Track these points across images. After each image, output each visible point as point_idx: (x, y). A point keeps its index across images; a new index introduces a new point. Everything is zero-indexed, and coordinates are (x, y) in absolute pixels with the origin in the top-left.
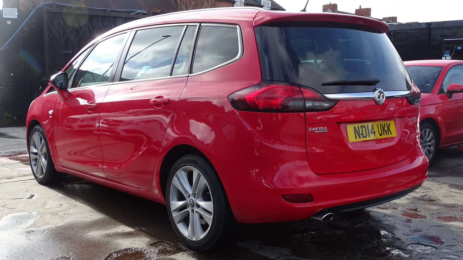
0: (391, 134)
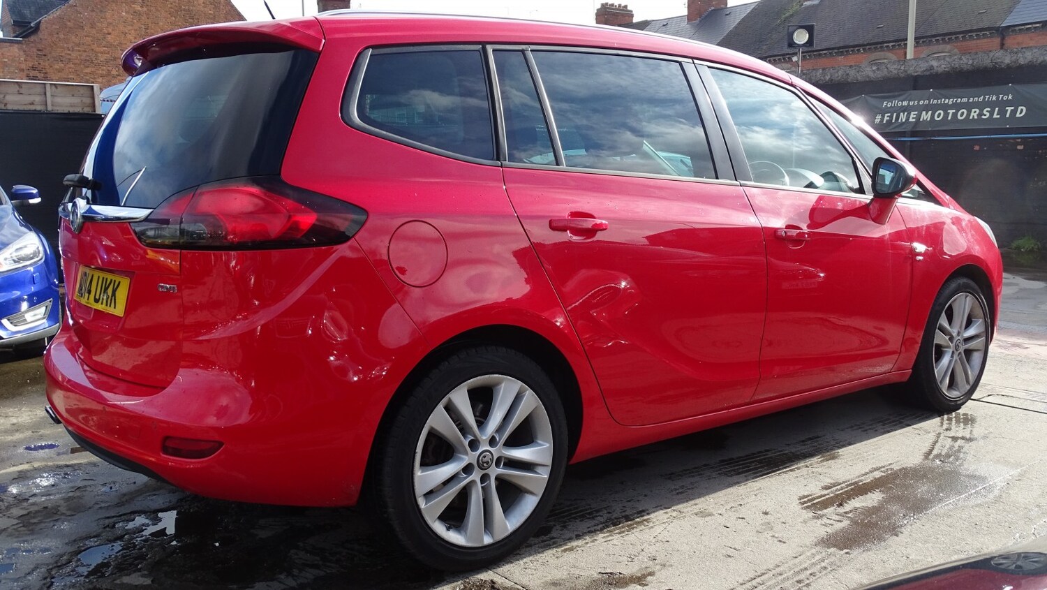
0: (115, 307)
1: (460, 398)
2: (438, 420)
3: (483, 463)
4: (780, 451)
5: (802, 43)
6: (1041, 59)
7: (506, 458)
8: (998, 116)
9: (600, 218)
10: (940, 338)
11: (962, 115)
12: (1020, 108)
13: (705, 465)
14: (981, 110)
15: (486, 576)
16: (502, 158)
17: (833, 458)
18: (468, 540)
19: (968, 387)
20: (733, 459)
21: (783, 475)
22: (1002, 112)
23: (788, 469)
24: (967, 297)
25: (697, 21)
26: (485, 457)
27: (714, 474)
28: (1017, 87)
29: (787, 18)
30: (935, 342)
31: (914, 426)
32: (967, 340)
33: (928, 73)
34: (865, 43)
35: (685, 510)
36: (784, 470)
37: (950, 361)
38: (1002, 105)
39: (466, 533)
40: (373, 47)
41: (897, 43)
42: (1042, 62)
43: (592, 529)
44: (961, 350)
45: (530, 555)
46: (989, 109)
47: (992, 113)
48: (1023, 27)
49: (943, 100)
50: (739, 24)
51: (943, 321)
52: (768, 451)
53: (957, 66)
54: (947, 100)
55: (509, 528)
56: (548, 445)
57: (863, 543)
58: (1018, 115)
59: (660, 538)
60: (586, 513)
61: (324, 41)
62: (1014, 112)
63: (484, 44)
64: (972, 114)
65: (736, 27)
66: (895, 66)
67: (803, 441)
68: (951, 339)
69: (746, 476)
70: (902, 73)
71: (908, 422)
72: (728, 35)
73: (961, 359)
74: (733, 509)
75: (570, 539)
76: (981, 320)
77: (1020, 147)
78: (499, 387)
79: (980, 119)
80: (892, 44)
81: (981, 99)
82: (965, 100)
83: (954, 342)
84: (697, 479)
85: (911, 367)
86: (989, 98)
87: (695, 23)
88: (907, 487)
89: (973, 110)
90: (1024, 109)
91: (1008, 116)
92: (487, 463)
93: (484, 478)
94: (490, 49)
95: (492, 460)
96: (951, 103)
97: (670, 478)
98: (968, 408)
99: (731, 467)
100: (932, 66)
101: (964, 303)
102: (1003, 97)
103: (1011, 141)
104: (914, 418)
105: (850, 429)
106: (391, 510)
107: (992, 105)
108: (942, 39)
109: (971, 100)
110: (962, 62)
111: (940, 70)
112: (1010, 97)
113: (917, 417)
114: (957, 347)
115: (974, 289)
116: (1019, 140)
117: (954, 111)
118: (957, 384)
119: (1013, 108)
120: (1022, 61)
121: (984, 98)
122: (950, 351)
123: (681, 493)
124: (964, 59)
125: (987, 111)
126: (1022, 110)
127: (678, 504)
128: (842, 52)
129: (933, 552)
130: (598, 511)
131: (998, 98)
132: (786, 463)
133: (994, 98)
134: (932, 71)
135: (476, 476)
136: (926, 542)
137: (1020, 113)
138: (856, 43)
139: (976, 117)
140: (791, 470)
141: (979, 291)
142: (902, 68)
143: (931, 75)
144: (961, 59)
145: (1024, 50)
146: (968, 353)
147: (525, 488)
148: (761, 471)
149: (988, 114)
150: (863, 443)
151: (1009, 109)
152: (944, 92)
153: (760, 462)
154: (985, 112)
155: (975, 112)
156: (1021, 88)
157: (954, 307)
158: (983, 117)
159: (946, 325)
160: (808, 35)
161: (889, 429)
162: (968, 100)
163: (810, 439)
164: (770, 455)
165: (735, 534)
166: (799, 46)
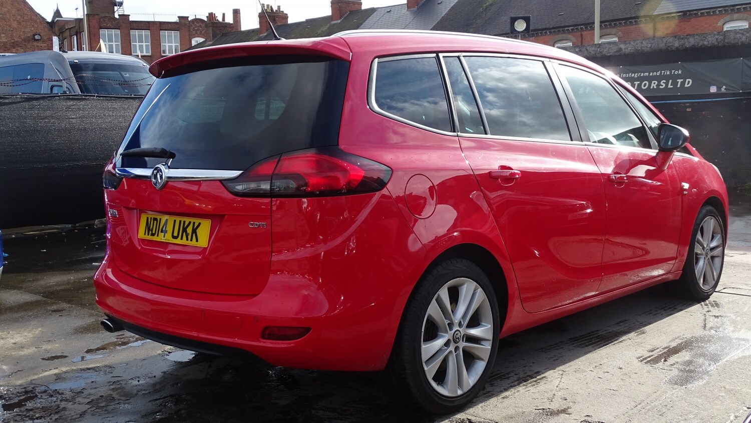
0: (197, 241)
1: (444, 293)
2: (433, 310)
3: (456, 338)
4: (606, 331)
5: (521, 30)
6: (701, 43)
7: (467, 335)
8: (672, 87)
9: (515, 170)
10: (698, 249)
11: (645, 86)
12: (687, 80)
13: (561, 342)
14: (659, 82)
15: (461, 416)
16: (456, 131)
17: (644, 333)
18: (449, 392)
19: (714, 283)
20: (577, 337)
21: (617, 345)
22: (675, 83)
23: (618, 341)
24: (711, 219)
25: (415, 9)
26: (457, 334)
27: (571, 347)
28: (686, 65)
29: (487, 7)
30: (695, 251)
31: (685, 310)
32: (712, 249)
33: (618, 54)
34: (551, 27)
35: (567, 370)
36: (616, 342)
37: (704, 264)
38: (675, 78)
39: (447, 387)
40: (379, 57)
41: (575, 28)
42: (702, 45)
43: (512, 384)
44: (709, 256)
45: (481, 402)
46: (665, 81)
47: (667, 84)
48: (669, 15)
49: (630, 74)
50: (449, 11)
51: (699, 236)
52: (597, 331)
53: (640, 48)
54: (633, 74)
55: (471, 383)
56: (490, 326)
57: (693, 381)
58: (686, 86)
59: (560, 386)
60: (502, 376)
61: (351, 54)
62: (683, 83)
63: (437, 52)
64: (652, 85)
65: (447, 14)
66: (593, 49)
67: (617, 324)
68: (703, 248)
69: (593, 347)
70: (598, 54)
71: (680, 308)
72: (441, 20)
73: (709, 262)
74: (597, 367)
75: (501, 392)
76: (719, 235)
77: (688, 110)
78: (463, 287)
79: (658, 89)
80: (571, 28)
81: (658, 74)
82: (646, 74)
83: (705, 250)
84: (561, 350)
85: (681, 269)
86: (664, 73)
87: (413, 10)
88: (702, 347)
89: (653, 82)
90: (690, 80)
91: (679, 86)
92: (458, 338)
93: (457, 349)
94: (441, 55)
95: (460, 336)
96: (636, 76)
97: (542, 351)
98: (714, 297)
99: (579, 342)
100: (621, 48)
101: (710, 224)
102: (674, 72)
103: (683, 105)
104: (683, 306)
105: (644, 315)
106: (408, 371)
107: (667, 78)
108: (609, 25)
109: (651, 74)
110: (643, 45)
111: (627, 51)
112: (680, 72)
113: (684, 305)
114: (707, 254)
115: (715, 214)
116: (688, 104)
117: (639, 82)
118: (707, 280)
119: (682, 80)
120: (687, 45)
121: (661, 73)
122: (703, 257)
123: (557, 360)
124: (645, 44)
125: (664, 83)
126: (689, 82)
127: (559, 366)
128: (533, 34)
129: (739, 384)
130: (508, 374)
131: (671, 73)
132: (614, 338)
133: (668, 73)
134: (621, 52)
135: (452, 348)
136: (731, 378)
137: (688, 84)
138: (544, 27)
139: (655, 87)
140: (621, 342)
141: (718, 214)
142: (599, 50)
143: (620, 55)
144: (642, 43)
145: (688, 37)
146: (713, 258)
147: (477, 356)
148: (601, 344)
149: (664, 85)
150: (658, 322)
151: (680, 81)
152: (632, 68)
153: (597, 338)
154: (662, 83)
155: (654, 83)
156: (687, 65)
157: (704, 227)
158: (661, 87)
159: (701, 239)
160: (525, 25)
161: (669, 313)
162: (649, 74)
163: (621, 322)
164: (600, 333)
165: (608, 382)
166: (519, 32)
